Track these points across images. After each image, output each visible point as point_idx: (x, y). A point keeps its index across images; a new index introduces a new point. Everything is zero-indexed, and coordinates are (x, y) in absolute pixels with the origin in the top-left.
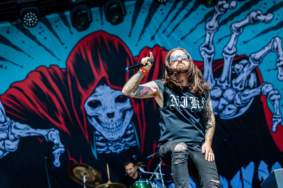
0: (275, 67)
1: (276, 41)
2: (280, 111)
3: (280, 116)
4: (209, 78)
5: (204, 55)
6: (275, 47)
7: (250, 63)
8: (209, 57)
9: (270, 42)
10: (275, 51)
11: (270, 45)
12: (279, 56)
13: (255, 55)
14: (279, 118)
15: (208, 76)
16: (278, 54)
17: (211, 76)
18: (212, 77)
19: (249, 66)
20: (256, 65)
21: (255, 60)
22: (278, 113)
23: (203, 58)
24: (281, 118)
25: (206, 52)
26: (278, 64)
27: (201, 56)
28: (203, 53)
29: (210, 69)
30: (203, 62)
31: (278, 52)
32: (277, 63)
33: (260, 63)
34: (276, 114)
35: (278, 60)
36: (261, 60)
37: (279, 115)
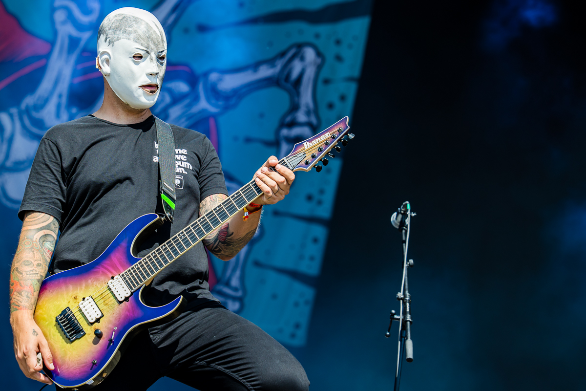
0: (271, 137)
1: (302, 59)
2: (242, 279)
3: (239, 294)
4: (54, 101)
5: (64, 23)
6: (295, 74)
7: (196, 99)
8: (74, 33)
9: (283, 54)
10: (289, 86)
11: (279, 64)
12: (295, 108)
13: (220, 80)
14: (234, 299)
15: (51, 93)
16: (296, 99)
17: (60, 96)
18: (64, 100)
19: (189, 106)
20: (213, 110)
21: (214, 92)
22: (235, 282)
23: (55, 33)
24: (240, 300)
25: (71, 18)
26: (285, 132)
27: (53, 22)
28: (60, 16)
29: (67, 72)
30: (52, 44)
31: (298, 94)
32: (283, 125)
33: (226, 108)
34: (227, 284)
35: (288, 119)
36: (233, 101)
37: (236, 289)
